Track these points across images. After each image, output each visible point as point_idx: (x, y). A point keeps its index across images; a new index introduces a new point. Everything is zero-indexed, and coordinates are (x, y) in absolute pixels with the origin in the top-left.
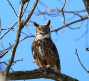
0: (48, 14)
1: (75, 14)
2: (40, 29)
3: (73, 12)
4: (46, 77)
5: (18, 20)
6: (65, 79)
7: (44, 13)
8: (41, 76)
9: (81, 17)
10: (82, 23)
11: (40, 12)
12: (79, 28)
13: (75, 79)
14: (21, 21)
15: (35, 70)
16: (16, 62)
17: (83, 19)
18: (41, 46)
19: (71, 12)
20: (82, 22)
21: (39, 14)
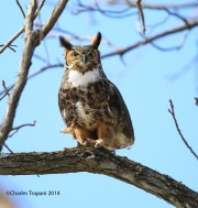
0: (103, 12)
1: (170, 13)
2: (76, 55)
3: (165, 9)
4: (94, 170)
5: (27, 26)
6: (141, 174)
7: (91, 9)
8: (80, 166)
9: (185, 20)
10: (186, 37)
11: (81, 5)
12: (178, 48)
13: (167, 177)
14: (35, 28)
15: (66, 151)
16: (18, 128)
17: (189, 27)
18: (83, 100)
19: (159, 8)
20: (186, 32)
21: (80, 11)
